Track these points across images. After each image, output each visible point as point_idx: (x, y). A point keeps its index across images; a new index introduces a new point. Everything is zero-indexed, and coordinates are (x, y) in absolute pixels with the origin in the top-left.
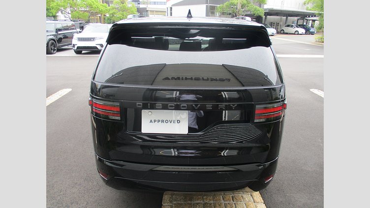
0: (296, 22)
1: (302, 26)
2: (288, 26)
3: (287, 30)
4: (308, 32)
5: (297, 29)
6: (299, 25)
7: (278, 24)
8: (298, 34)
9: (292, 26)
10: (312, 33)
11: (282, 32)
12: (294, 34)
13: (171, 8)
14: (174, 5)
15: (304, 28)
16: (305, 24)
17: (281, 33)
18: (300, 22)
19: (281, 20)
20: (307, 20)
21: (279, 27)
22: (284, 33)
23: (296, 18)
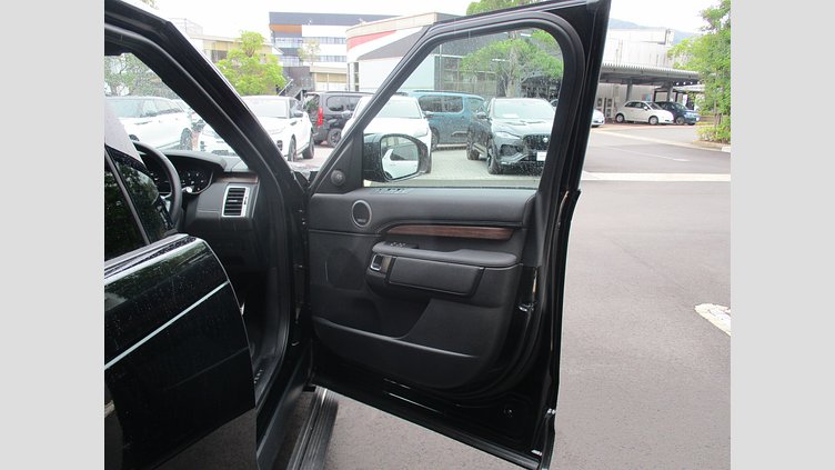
0: (651, 97)
1: (666, 105)
2: (633, 105)
3: (631, 113)
4: (680, 118)
5: (653, 112)
6: (660, 104)
7: (610, 100)
8: (657, 124)
9: (642, 105)
10: (691, 122)
11: (619, 119)
12: (648, 123)
13: (356, 65)
14: (363, 57)
15: (670, 109)
16: (672, 100)
17: (617, 122)
18: (662, 97)
19: (616, 91)
20: (677, 92)
21: (612, 108)
22: (623, 122)
23: (651, 88)
